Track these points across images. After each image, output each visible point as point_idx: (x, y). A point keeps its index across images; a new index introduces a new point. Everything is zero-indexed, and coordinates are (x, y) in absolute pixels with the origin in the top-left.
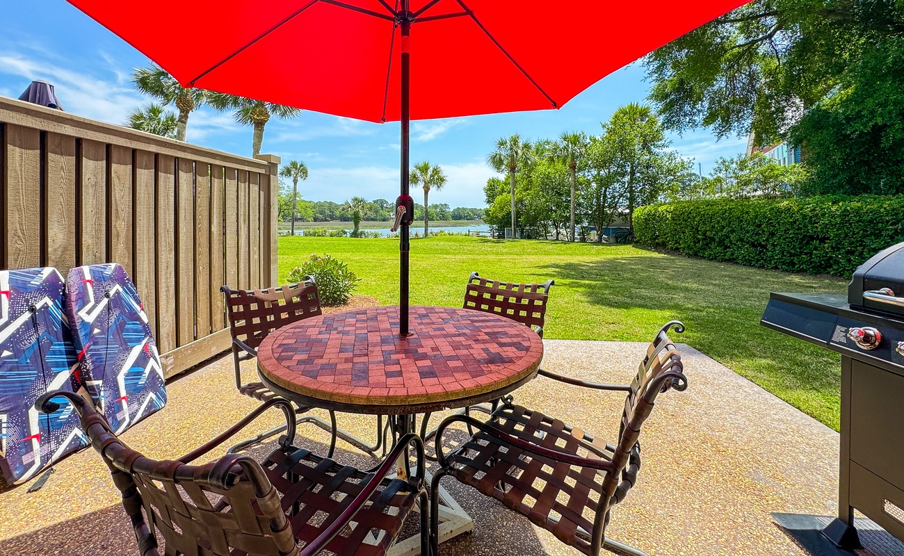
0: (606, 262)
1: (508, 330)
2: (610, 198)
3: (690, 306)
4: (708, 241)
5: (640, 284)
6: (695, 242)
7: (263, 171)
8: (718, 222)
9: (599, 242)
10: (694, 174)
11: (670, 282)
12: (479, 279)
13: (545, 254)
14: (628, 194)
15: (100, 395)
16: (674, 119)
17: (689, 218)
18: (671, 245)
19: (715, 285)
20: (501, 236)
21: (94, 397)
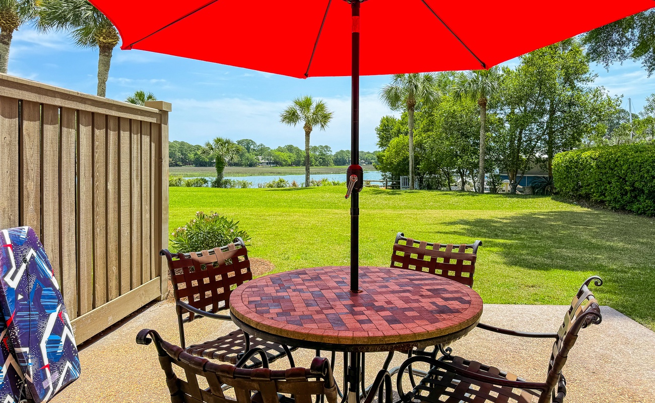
0: (522, 218)
1: (446, 287)
2: (526, 142)
3: (615, 267)
4: (637, 192)
5: (561, 242)
6: (622, 195)
7: (154, 120)
8: (648, 172)
9: (513, 194)
10: (623, 111)
11: (594, 241)
12: (405, 239)
13: (451, 209)
14: (547, 137)
15: (28, 362)
16: (600, 49)
17: (616, 166)
18: (595, 197)
19: (642, 243)
20: (396, 186)
21: (22, 364)
